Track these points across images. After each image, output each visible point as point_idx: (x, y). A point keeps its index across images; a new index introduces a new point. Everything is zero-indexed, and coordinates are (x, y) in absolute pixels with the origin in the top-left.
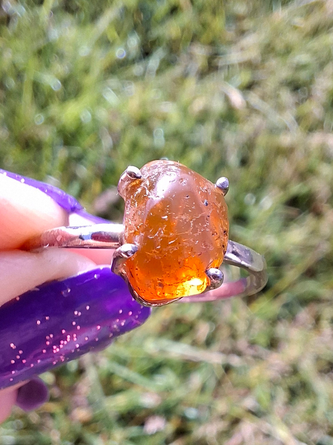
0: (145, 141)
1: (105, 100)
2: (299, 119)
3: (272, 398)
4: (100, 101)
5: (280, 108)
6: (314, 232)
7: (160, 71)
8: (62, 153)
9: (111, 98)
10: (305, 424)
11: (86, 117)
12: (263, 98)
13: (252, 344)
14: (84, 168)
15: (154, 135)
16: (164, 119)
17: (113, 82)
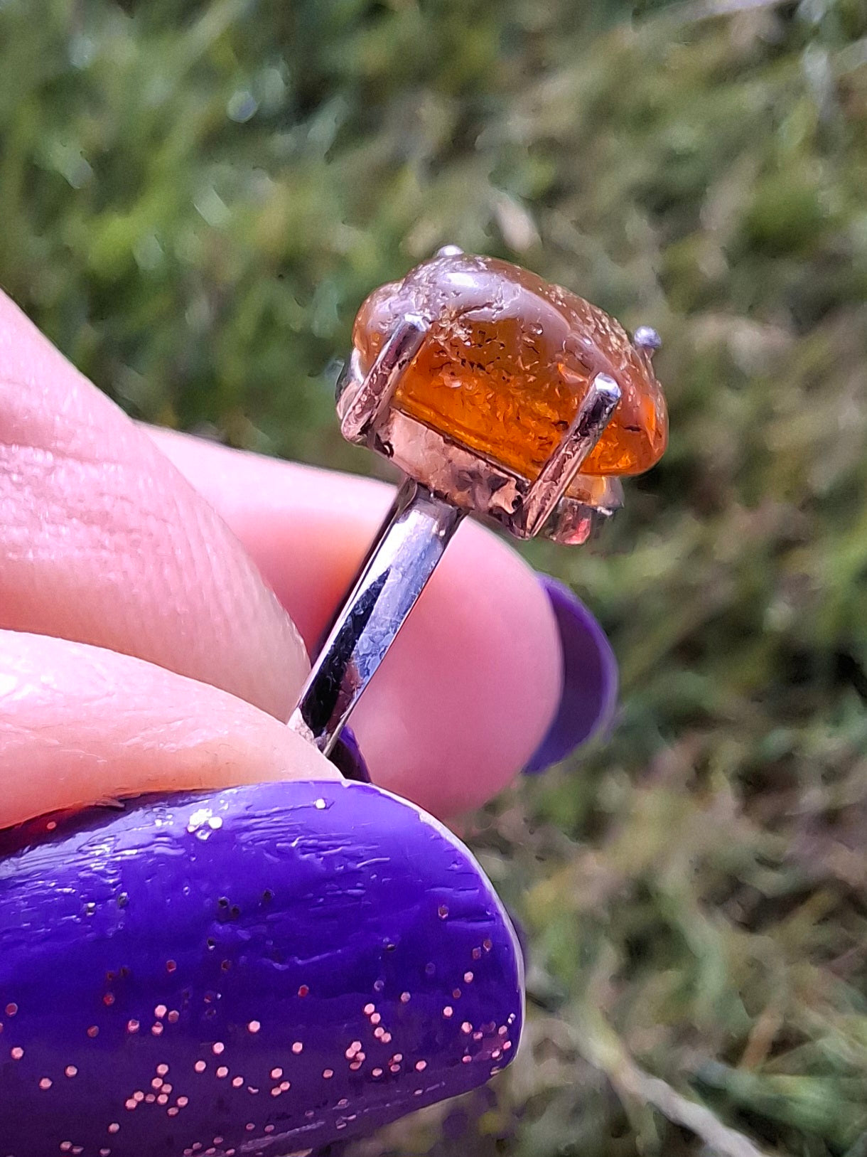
2: (667, 281)
3: (586, 959)
4: (185, 210)
5: (621, 251)
6: (699, 552)
9: (213, 210)
10: (663, 1029)
11: (150, 256)
12: (582, 225)
13: (538, 819)
16: (342, 263)
17: (224, 170)
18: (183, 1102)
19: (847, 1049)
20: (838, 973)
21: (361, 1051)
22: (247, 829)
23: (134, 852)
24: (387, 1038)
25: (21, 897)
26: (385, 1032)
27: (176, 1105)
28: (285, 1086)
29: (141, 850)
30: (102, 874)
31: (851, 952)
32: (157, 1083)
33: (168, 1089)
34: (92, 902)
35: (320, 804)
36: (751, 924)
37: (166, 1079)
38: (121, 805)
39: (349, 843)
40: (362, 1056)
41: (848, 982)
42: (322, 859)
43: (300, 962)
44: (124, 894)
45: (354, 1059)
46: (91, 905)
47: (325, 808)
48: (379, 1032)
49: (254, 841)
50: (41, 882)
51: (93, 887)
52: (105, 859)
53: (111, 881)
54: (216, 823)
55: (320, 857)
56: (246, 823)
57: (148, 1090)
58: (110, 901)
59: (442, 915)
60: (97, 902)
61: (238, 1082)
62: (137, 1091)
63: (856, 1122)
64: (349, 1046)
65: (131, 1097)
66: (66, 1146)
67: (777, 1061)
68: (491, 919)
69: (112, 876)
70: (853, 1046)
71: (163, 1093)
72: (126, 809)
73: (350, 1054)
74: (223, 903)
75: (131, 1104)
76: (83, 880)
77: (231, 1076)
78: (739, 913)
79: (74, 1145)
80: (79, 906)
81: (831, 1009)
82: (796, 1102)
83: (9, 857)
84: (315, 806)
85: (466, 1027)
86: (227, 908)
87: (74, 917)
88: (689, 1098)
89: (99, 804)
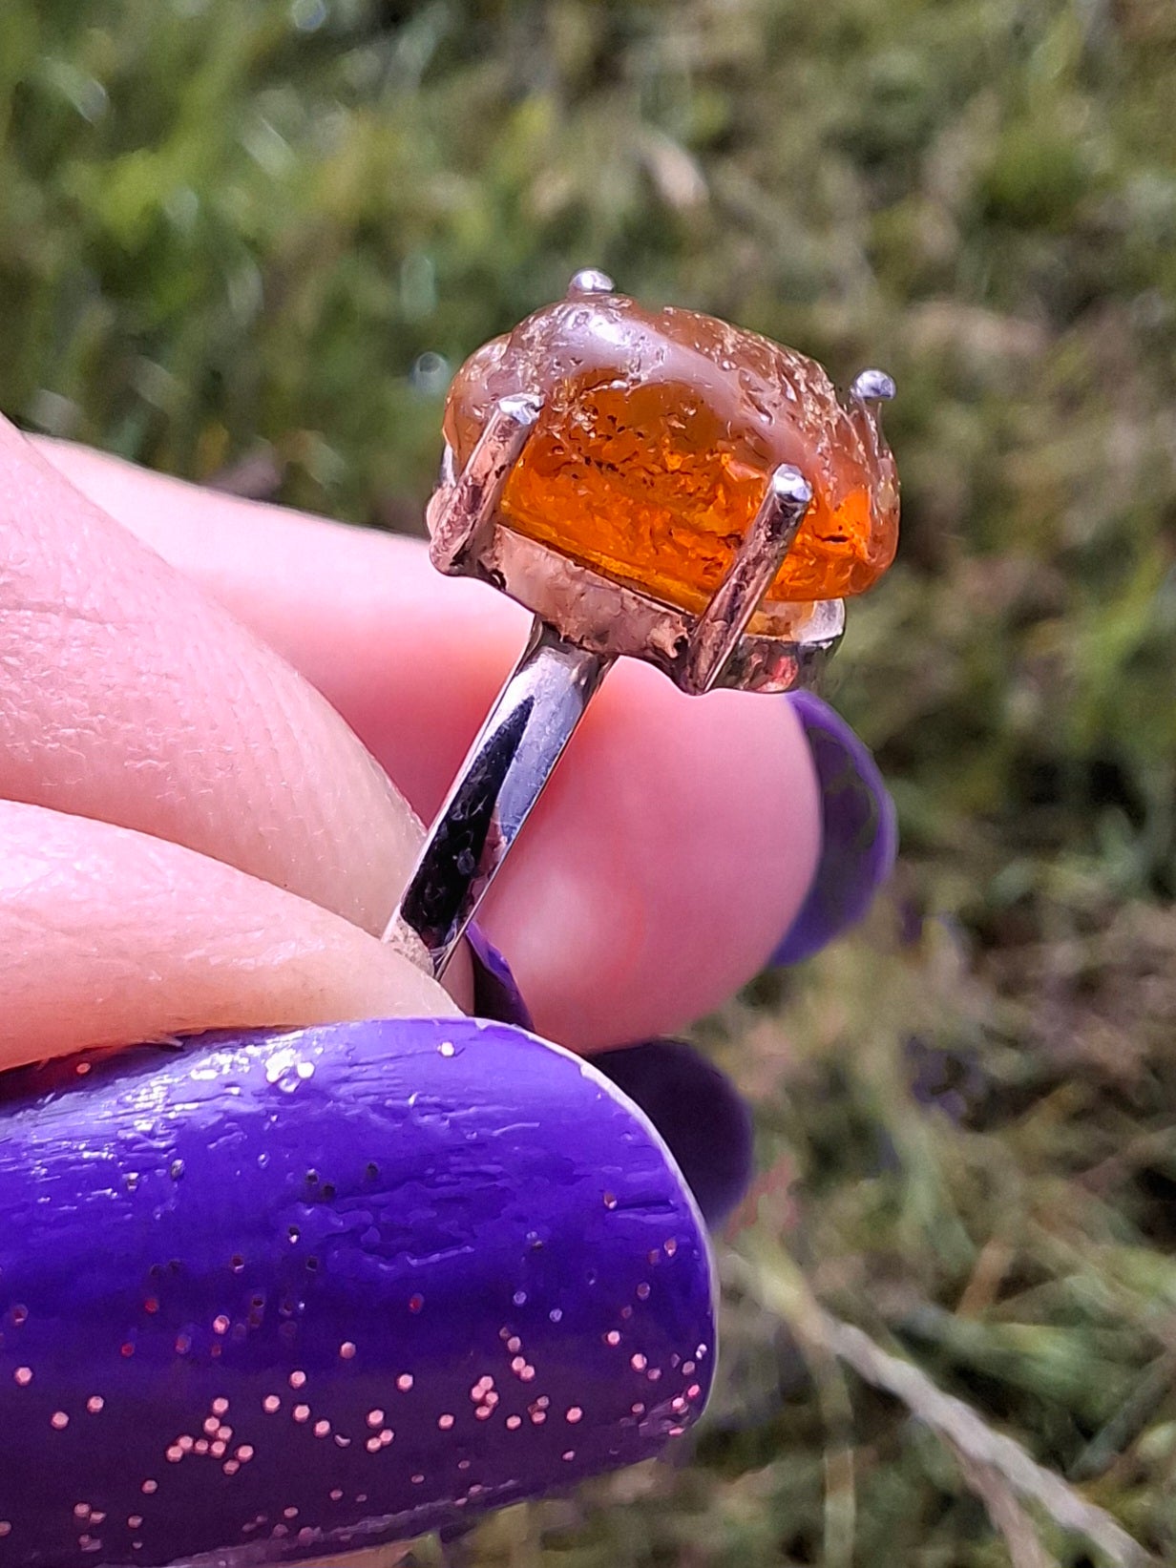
0: (372, 296)
1: (246, 155)
2: (878, 258)
4: (231, 159)
5: (816, 217)
6: (911, 625)
7: (433, 75)
8: (95, 320)
9: (271, 153)
10: (856, 1261)
11: (183, 207)
12: (765, 181)
14: (164, 372)
15: (404, 278)
16: (440, 230)
17: (280, 100)
18: (246, 1452)
19: (1106, 1292)
20: (1093, 1189)
21: (493, 1390)
22: (347, 1080)
23: (195, 1105)
24: (529, 1372)
25: (39, 1162)
26: (527, 1364)
27: (234, 1458)
28: (387, 1436)
29: (202, 1104)
30: (151, 1135)
31: (1111, 1160)
32: (211, 1425)
33: (225, 1433)
34: (133, 1171)
35: (447, 1049)
36: (978, 1121)
37: (224, 1420)
38: (179, 1044)
39: (484, 1101)
40: (493, 1398)
41: (1107, 1201)
42: (447, 1122)
43: (414, 1262)
44: (179, 1162)
45: (483, 1403)
46: (134, 1176)
47: (454, 1055)
48: (518, 1364)
49: (357, 1096)
50: (65, 1143)
51: (135, 1153)
52: (156, 1114)
53: (163, 1144)
54: (306, 1071)
55: (445, 1119)
56: (346, 1072)
57: (199, 1434)
58: (158, 1171)
59: (609, 1202)
60: (142, 1171)
61: (323, 1427)
62: (183, 1434)
63: (1115, 1389)
64: (476, 1383)
65: (175, 1443)
66: (82, 1509)
67: (1009, 1304)
68: (674, 1209)
69: (163, 1137)
70: (1112, 1287)
71: (219, 1440)
72: (186, 1048)
73: (477, 1393)
74: (312, 1178)
75: (174, 1453)
76: (123, 1142)
77: (313, 1419)
78: (963, 1107)
79: (93, 1510)
80: (118, 1176)
81: (1082, 1236)
82: (1035, 1360)
83: (23, 1109)
84: (440, 1053)
85: (639, 1361)
86: (318, 1185)
87: (109, 1191)
88: (892, 1353)
89: (149, 1041)
